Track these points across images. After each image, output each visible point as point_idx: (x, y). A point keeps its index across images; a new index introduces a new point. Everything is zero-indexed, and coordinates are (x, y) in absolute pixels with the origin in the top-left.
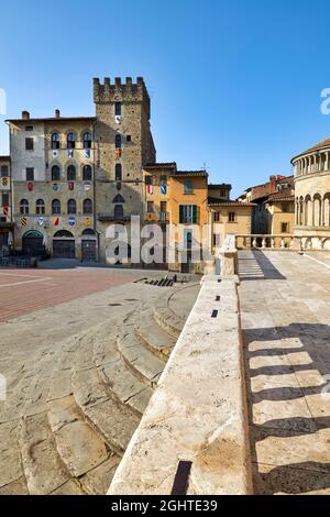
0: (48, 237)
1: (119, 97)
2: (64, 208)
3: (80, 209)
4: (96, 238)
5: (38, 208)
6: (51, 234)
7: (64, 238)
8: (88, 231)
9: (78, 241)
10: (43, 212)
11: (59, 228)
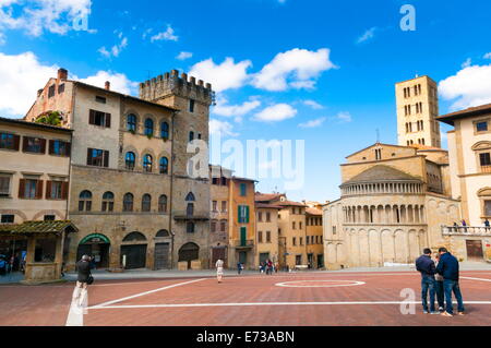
0: (116, 242)
1: (193, 95)
2: (137, 204)
3: (155, 206)
4: (170, 241)
5: (104, 203)
6: (119, 238)
7: (135, 242)
8: (162, 233)
9: (151, 245)
10: (111, 209)
11: (130, 230)
